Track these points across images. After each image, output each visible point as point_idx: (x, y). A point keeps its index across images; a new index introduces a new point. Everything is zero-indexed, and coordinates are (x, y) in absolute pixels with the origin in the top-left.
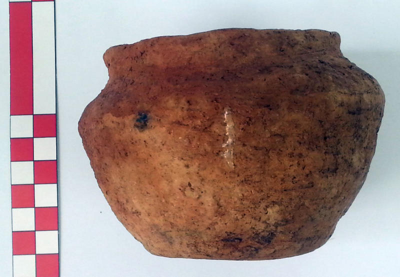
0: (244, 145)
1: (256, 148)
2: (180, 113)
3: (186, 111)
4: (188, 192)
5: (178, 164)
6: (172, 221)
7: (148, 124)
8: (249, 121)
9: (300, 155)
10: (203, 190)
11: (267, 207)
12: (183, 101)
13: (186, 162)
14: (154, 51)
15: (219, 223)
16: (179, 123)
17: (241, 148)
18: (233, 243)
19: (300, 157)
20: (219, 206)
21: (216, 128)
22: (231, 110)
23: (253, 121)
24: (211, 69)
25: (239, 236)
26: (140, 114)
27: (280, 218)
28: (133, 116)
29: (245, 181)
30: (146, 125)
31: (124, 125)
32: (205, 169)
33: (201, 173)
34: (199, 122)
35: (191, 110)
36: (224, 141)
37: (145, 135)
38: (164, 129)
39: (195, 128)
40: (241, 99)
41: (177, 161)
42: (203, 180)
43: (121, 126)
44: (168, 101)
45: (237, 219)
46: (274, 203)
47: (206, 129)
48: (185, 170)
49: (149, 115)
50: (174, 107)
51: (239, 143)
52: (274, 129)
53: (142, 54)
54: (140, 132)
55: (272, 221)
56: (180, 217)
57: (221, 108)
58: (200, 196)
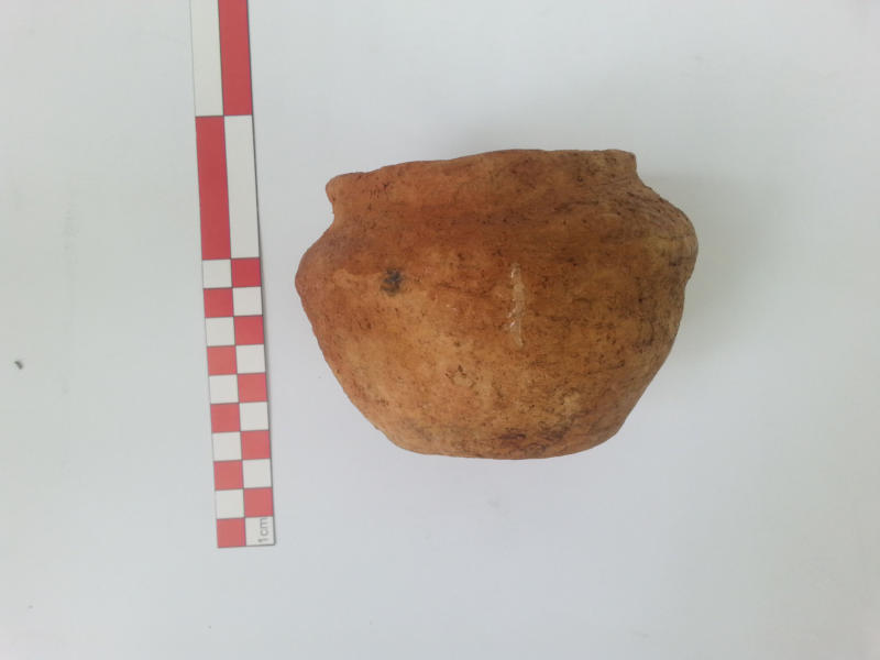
0: (537, 315)
1: (553, 318)
2: (448, 271)
3: (456, 269)
4: (458, 379)
5: (444, 341)
6: (433, 414)
7: (401, 285)
8: (545, 282)
9: (611, 326)
10: (478, 375)
11: (564, 395)
12: (452, 254)
13: (455, 339)
14: (403, 182)
15: (498, 416)
16: (447, 286)
17: (533, 319)
18: (514, 441)
19: (610, 328)
20: (500, 395)
21: (498, 293)
22: (521, 267)
23: (551, 281)
24: (487, 208)
25: (523, 433)
26: (389, 273)
27: (579, 408)
28: (379, 274)
29: (537, 363)
30: (398, 287)
31: (366, 286)
32: (482, 347)
33: (477, 353)
34: (474, 284)
35: (464, 267)
36: (509, 309)
37: (396, 301)
38: (425, 294)
39: (469, 292)
40: (534, 251)
41: (443, 337)
42: (479, 362)
43: (361, 287)
44: (429, 255)
45: (522, 412)
46: (573, 390)
47: (484, 294)
48: (455, 349)
49: (402, 274)
50: (438, 263)
51: (531, 311)
52: (578, 291)
53: (385, 186)
54: (390, 296)
55: (569, 413)
56: (446, 411)
57: (506, 264)
58: (474, 384)
